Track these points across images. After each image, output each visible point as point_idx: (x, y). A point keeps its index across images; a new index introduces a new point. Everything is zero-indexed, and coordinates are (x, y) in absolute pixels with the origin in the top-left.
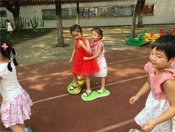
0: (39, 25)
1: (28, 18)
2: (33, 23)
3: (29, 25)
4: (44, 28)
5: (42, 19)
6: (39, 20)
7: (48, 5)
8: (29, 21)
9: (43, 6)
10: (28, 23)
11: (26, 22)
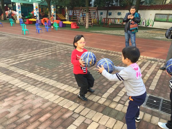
0: (150, 25)
1: (144, 19)
2: (146, 23)
3: (143, 24)
4: (153, 27)
5: (153, 21)
6: (152, 21)
7: (161, 11)
8: (144, 21)
9: (157, 11)
10: (144, 22)
11: (143, 22)
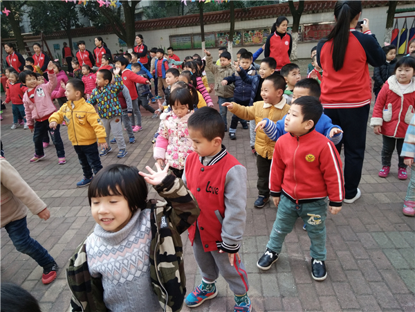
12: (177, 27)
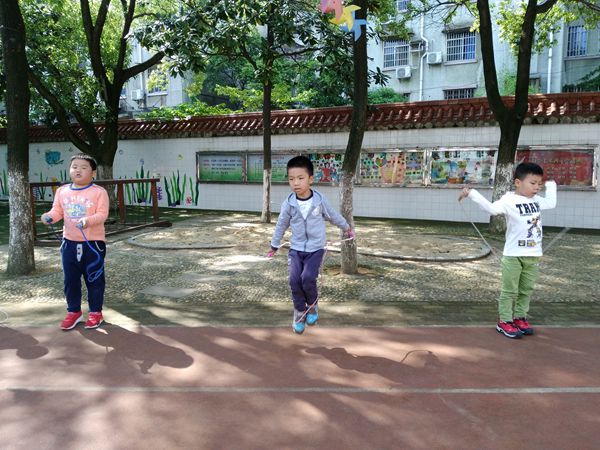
0: (185, 198)
1: (159, 176)
2: (170, 190)
3: (160, 197)
5: (194, 181)
6: (188, 181)
10: (159, 190)
12: (215, 136)
